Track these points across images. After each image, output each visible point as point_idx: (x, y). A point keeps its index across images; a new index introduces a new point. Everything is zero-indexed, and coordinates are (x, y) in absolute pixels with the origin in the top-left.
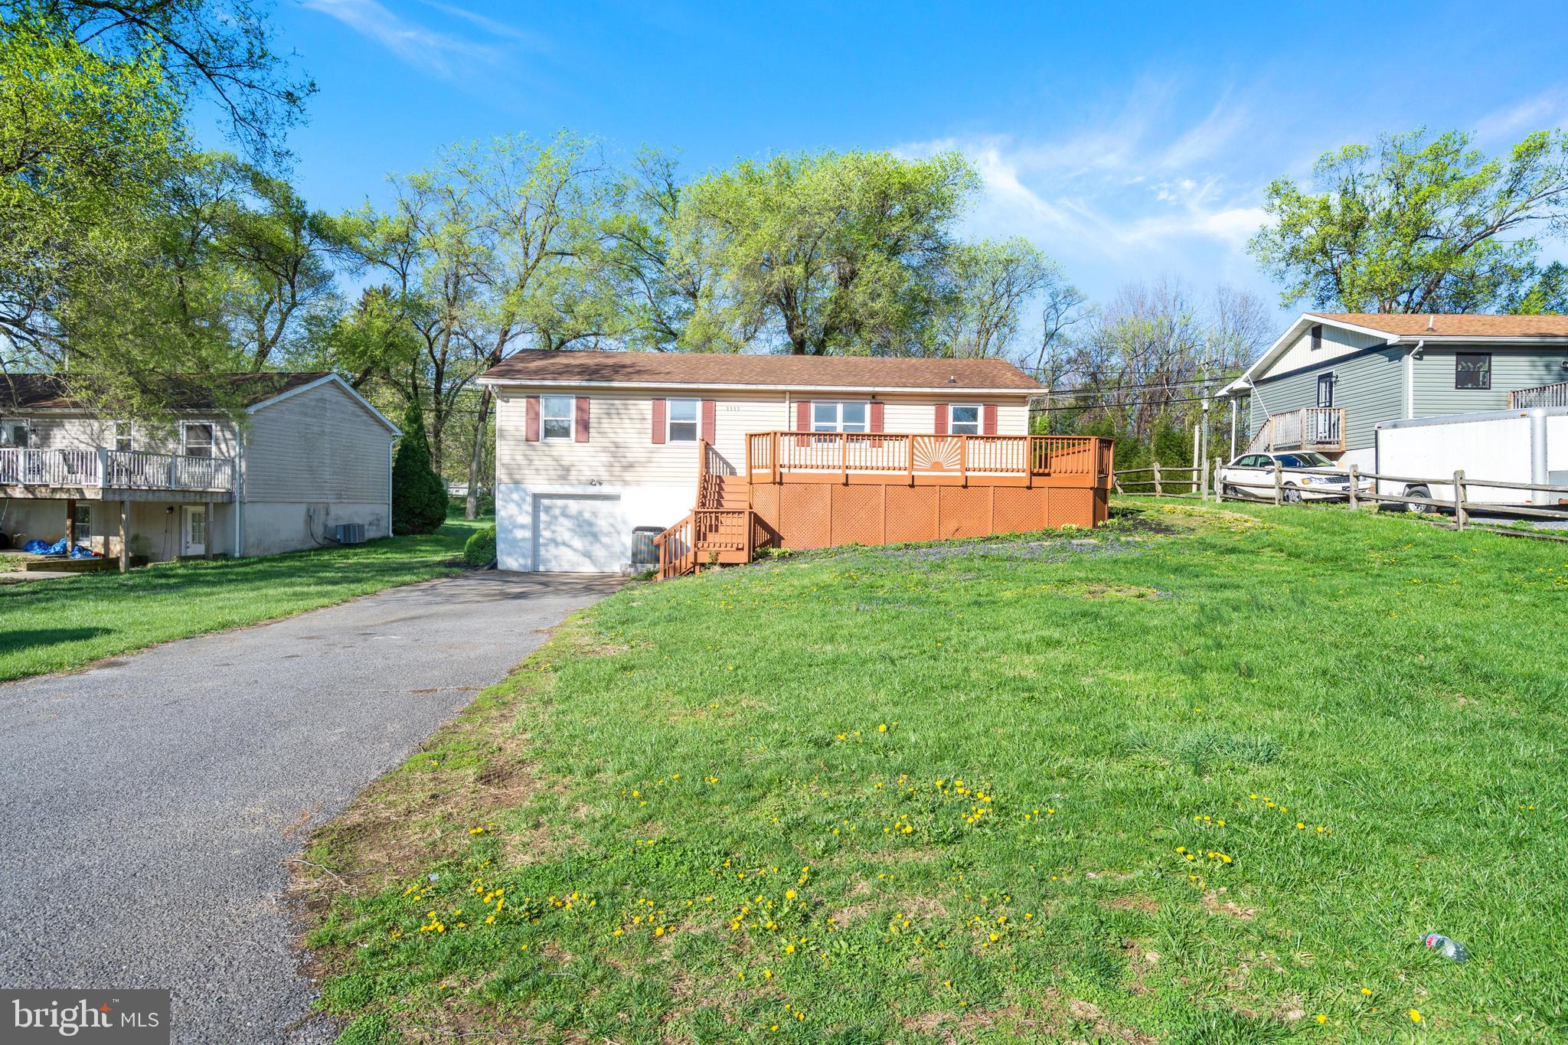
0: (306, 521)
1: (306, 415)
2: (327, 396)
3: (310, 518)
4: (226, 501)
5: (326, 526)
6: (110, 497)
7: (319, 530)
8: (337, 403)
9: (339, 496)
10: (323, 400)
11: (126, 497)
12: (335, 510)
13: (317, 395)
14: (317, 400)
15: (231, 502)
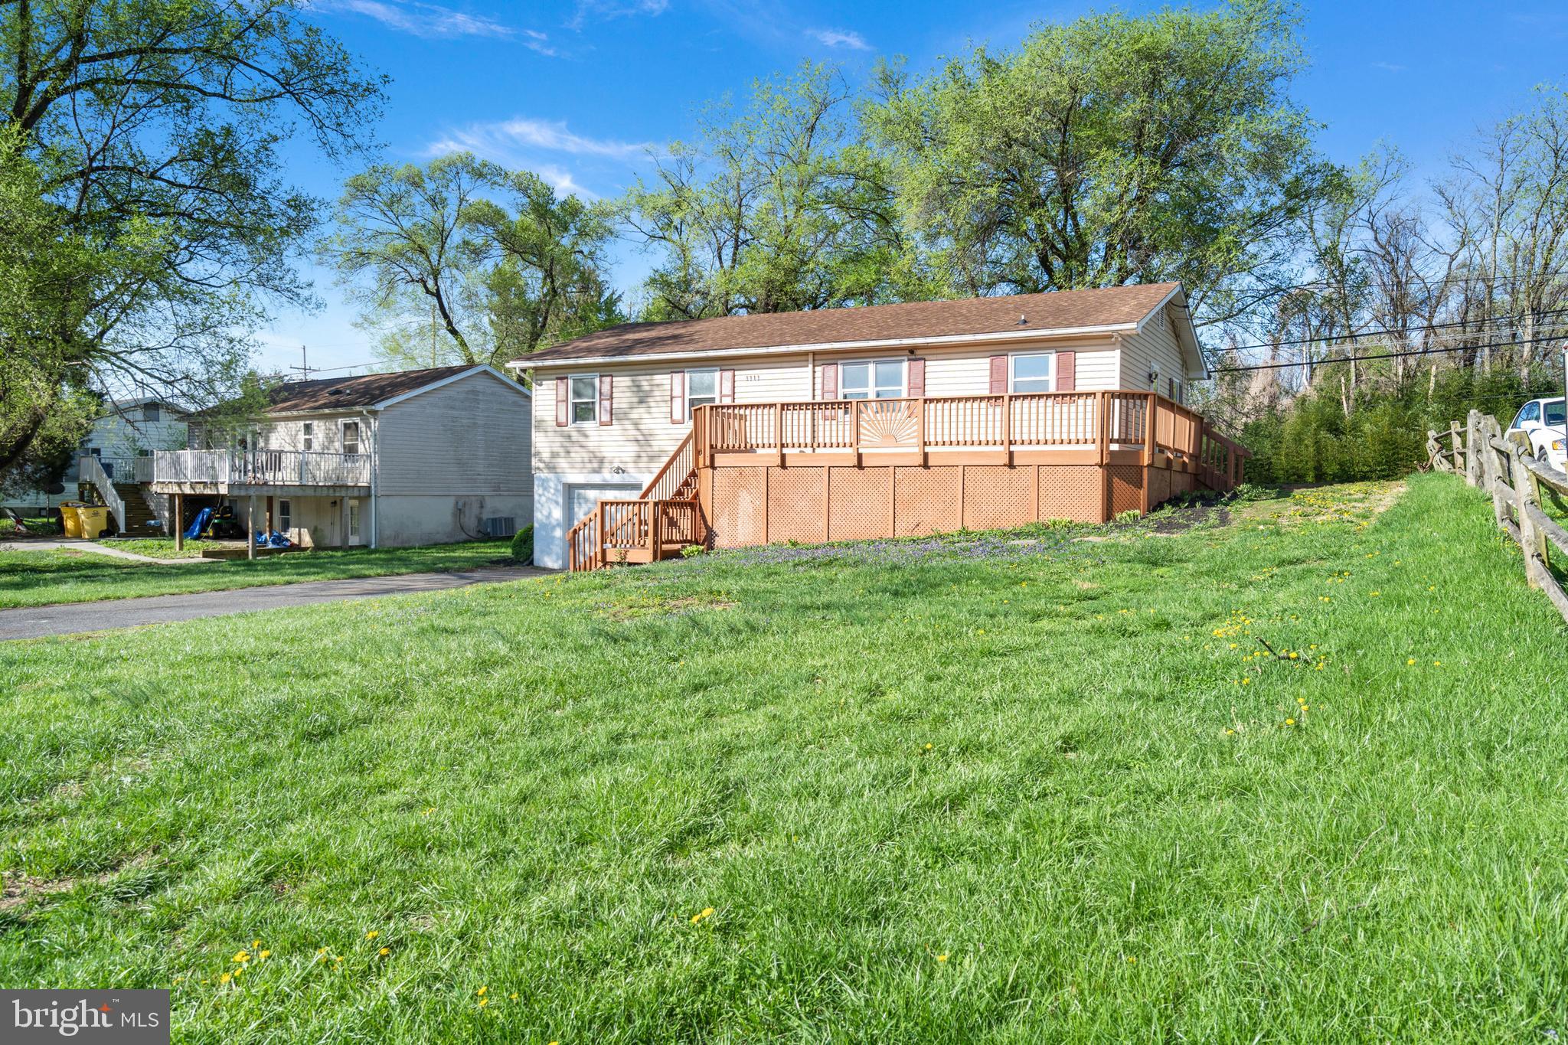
0: (454, 515)
1: (453, 408)
2: (479, 388)
3: (459, 512)
4: (364, 495)
5: (480, 520)
6: (236, 493)
7: (471, 522)
8: (493, 394)
9: (497, 489)
10: (474, 392)
11: (252, 492)
12: (490, 503)
13: (467, 387)
14: (467, 393)
15: (369, 496)
